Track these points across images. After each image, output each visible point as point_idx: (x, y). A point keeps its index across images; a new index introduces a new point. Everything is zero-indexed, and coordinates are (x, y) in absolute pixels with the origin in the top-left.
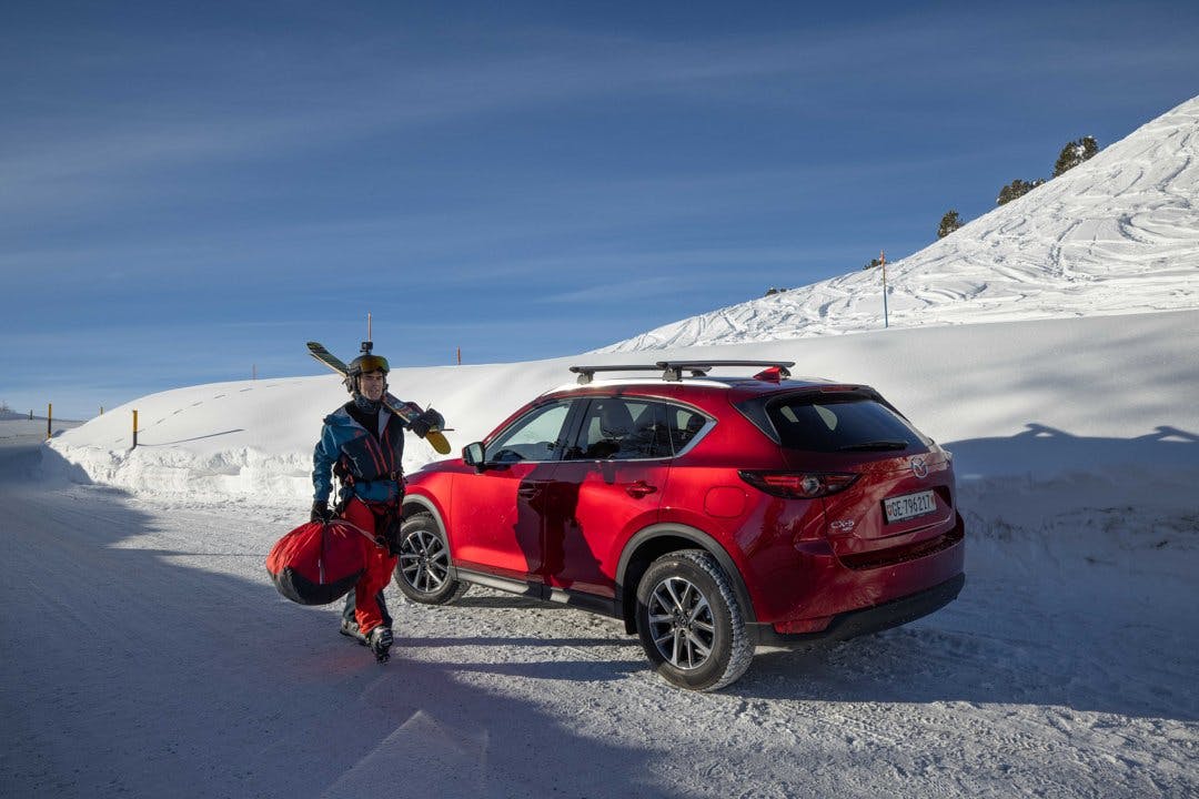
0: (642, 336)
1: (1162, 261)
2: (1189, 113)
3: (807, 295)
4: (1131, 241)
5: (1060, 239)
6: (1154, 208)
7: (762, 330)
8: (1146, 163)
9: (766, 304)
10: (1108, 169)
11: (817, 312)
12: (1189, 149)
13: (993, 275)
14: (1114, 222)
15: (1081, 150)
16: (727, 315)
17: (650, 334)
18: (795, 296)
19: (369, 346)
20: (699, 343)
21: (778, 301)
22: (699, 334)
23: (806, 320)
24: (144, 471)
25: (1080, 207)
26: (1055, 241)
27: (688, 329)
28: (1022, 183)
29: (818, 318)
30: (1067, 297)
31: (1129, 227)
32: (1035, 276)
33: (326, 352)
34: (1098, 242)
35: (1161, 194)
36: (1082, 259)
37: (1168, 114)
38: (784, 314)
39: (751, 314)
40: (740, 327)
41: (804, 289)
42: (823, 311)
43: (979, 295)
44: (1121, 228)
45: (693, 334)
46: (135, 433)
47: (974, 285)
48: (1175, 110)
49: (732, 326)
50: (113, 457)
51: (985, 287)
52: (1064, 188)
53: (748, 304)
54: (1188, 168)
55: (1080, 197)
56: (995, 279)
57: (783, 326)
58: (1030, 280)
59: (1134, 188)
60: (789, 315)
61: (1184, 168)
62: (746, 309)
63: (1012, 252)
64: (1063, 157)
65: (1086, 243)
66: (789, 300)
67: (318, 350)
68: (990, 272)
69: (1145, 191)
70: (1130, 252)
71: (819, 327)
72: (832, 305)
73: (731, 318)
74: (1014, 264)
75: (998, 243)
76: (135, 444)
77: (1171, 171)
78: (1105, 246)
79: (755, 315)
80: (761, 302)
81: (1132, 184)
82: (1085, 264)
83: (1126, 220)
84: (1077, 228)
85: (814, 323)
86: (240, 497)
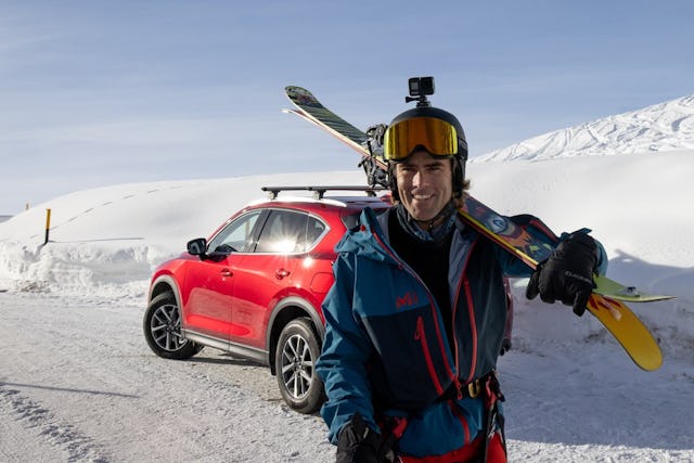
0: (514, 146)
3: (661, 112)
7: (621, 142)
9: (624, 120)
11: (670, 127)
16: (590, 129)
17: (522, 144)
18: (649, 113)
19: (423, 86)
20: (566, 154)
21: (635, 116)
22: (565, 144)
23: (660, 134)
24: (53, 267)
27: (556, 139)
29: (671, 132)
33: (319, 106)
38: (641, 128)
39: (612, 128)
40: (602, 139)
41: (657, 106)
42: (675, 125)
45: (560, 144)
46: (47, 230)
49: (595, 139)
50: (26, 252)
53: (609, 119)
57: (640, 139)
60: (645, 130)
62: (606, 124)
66: (645, 116)
67: (306, 102)
71: (673, 141)
72: (684, 121)
73: (594, 131)
76: (47, 241)
79: (615, 129)
80: (620, 118)
85: (667, 136)
86: (139, 293)
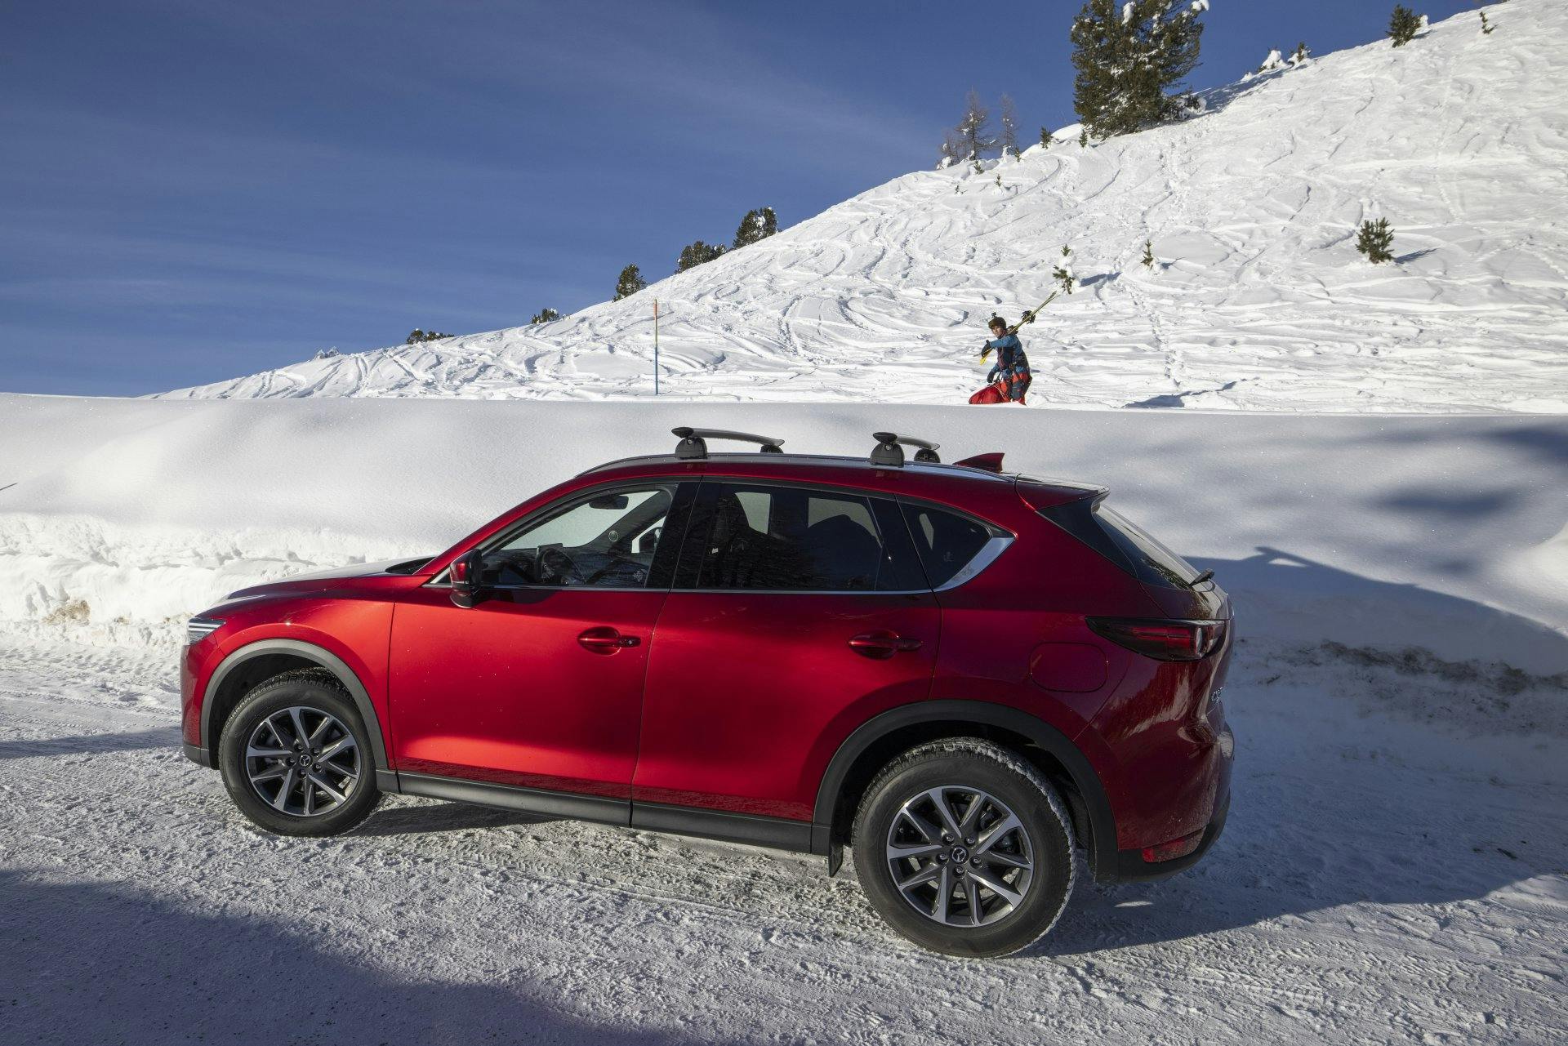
1: (893, 351)
2: (874, 203)
3: (501, 343)
4: (853, 326)
5: (785, 314)
6: (866, 294)
8: (846, 246)
9: (448, 350)
10: (807, 246)
11: (523, 366)
12: (882, 239)
13: (727, 345)
14: (835, 304)
15: (761, 221)
16: (397, 357)
18: (485, 342)
21: (461, 346)
23: (511, 375)
25: (792, 282)
26: (781, 316)
28: (704, 246)
29: (527, 375)
30: (845, 379)
31: (846, 309)
32: (773, 352)
34: (823, 322)
35: (866, 281)
36: (813, 339)
37: (854, 200)
38: (480, 364)
39: (431, 359)
40: (423, 375)
42: (530, 364)
43: (720, 366)
44: (842, 310)
47: (712, 353)
48: (859, 196)
49: (410, 373)
51: (723, 358)
52: (768, 258)
53: (422, 345)
54: (885, 259)
55: (788, 271)
56: (734, 350)
57: (485, 380)
58: (768, 356)
59: (840, 270)
60: (486, 367)
61: (881, 258)
62: (420, 353)
63: (737, 321)
64: (744, 224)
65: (813, 322)
66: (477, 346)
68: (724, 341)
69: (852, 275)
70: (855, 338)
72: (540, 359)
73: (403, 362)
74: (747, 334)
75: (717, 308)
77: (871, 259)
78: (829, 327)
79: (439, 362)
80: (440, 346)
81: (838, 266)
82: (817, 345)
83: (843, 304)
84: (800, 305)
85: (522, 379)
